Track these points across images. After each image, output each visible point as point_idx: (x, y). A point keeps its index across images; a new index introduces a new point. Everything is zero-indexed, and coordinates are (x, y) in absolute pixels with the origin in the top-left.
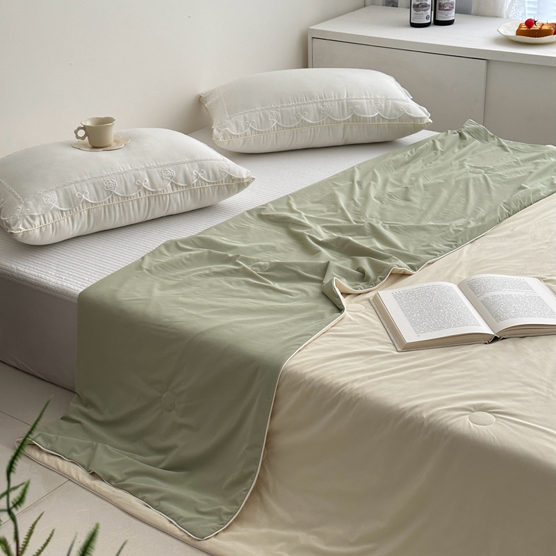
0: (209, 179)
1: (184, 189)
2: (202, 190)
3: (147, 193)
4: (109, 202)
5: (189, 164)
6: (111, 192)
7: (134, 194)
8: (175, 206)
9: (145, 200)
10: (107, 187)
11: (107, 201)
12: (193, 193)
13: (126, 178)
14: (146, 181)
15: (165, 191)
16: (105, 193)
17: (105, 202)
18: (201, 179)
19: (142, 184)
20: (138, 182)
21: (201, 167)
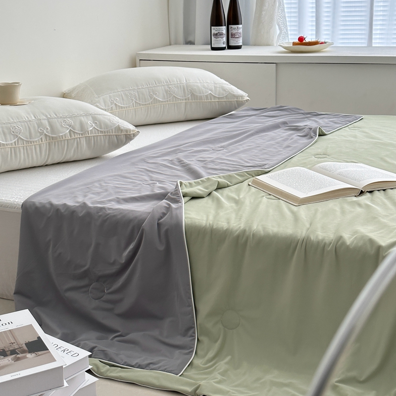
0: (101, 128)
1: (81, 136)
2: (95, 138)
3: (48, 139)
4: (16, 145)
5: (85, 117)
6: (17, 136)
7: (37, 139)
9: (46, 145)
10: (13, 132)
11: (14, 144)
12: (88, 139)
13: (30, 125)
14: (48, 128)
15: (64, 137)
16: (12, 137)
17: (11, 144)
18: (94, 128)
19: (43, 132)
20: (41, 130)
21: (95, 119)
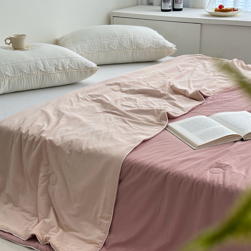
0: (75, 67)
1: (62, 71)
2: (71, 73)
3: (42, 72)
4: (21, 76)
5: (65, 59)
6: (22, 71)
7: (35, 72)
8: (57, 81)
9: (41, 76)
10: (20, 68)
13: (30, 64)
14: (41, 66)
15: (52, 72)
16: (19, 71)
17: (18, 76)
18: (71, 66)
19: (39, 68)
20: (37, 66)
21: (71, 61)
